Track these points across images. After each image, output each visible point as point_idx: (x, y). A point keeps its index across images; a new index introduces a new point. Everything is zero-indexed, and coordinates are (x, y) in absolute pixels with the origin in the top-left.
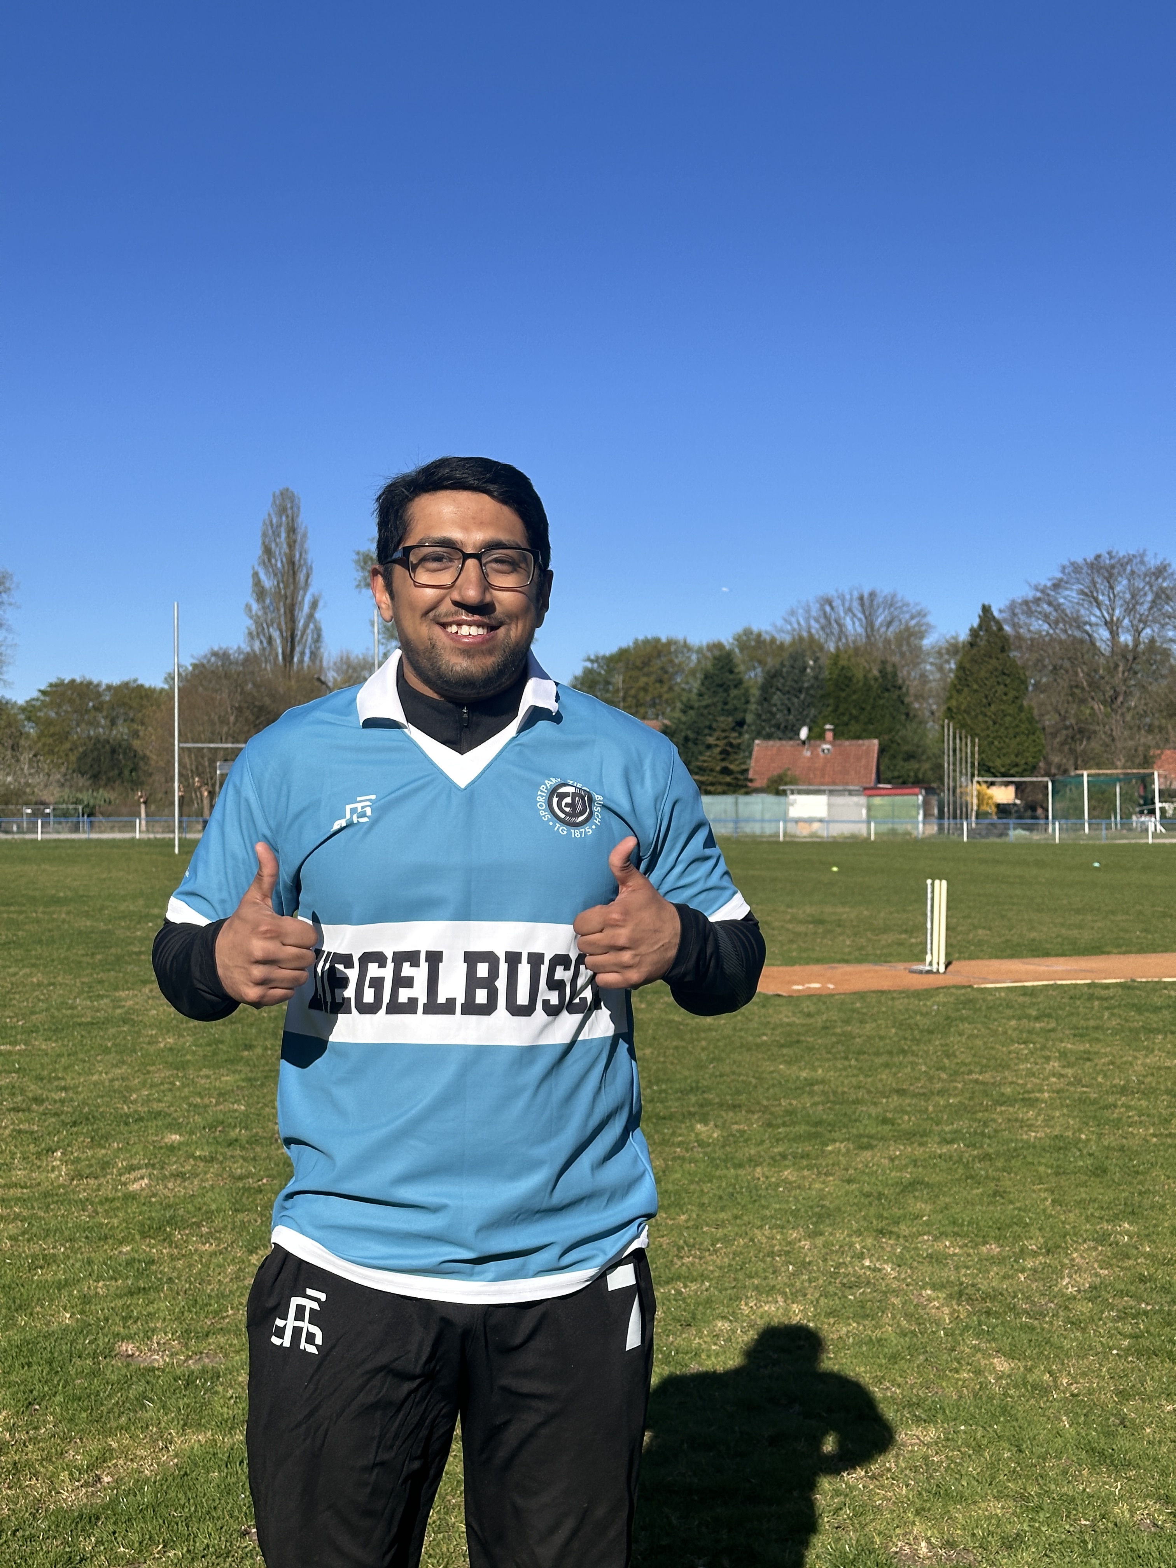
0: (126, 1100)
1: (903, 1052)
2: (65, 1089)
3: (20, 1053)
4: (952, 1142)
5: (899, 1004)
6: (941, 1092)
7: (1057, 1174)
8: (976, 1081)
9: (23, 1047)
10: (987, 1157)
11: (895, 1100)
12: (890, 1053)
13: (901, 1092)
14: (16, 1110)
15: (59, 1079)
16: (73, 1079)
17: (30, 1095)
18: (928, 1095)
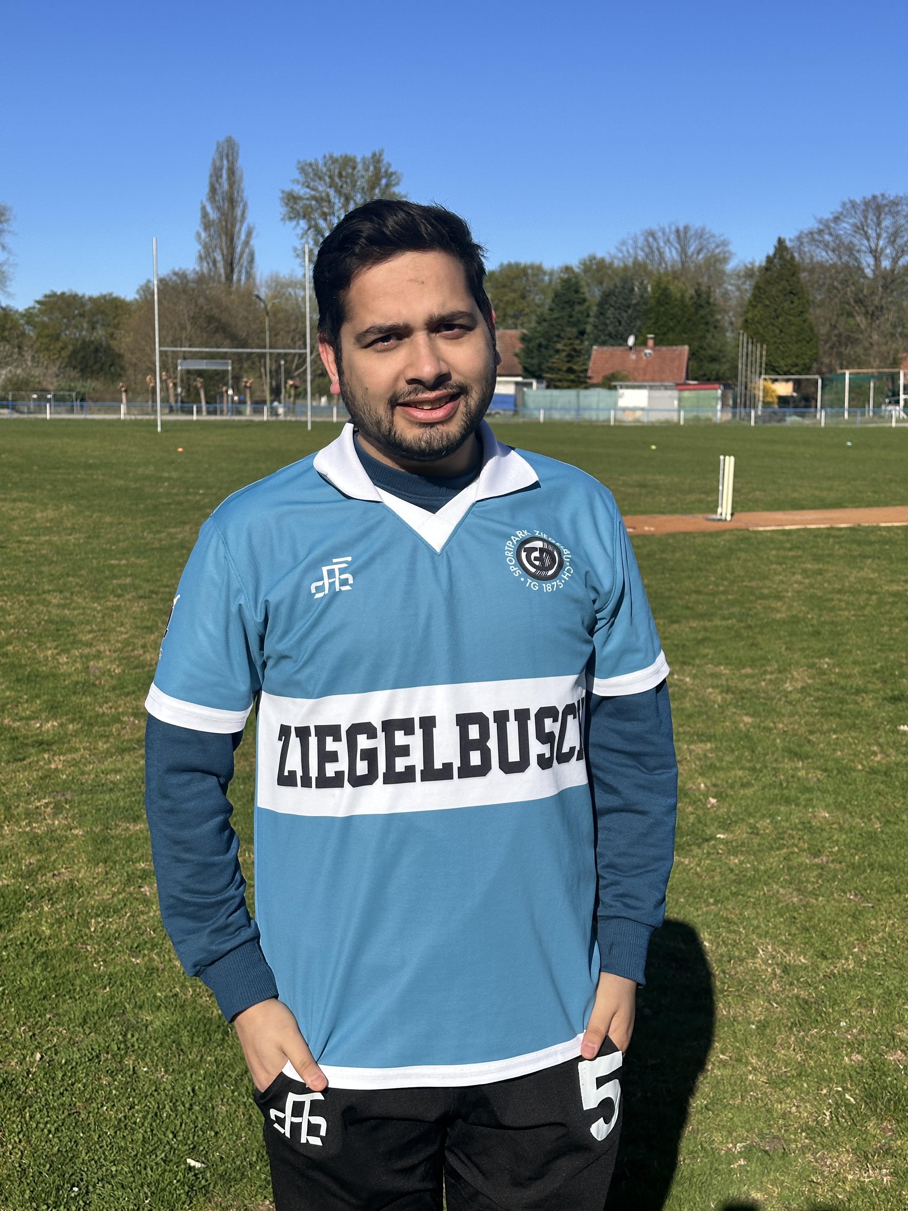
1: (700, 569)
4: (728, 619)
5: (698, 541)
6: (723, 593)
7: (790, 635)
8: (746, 587)
10: (749, 627)
11: (694, 597)
12: (692, 570)
13: (698, 592)
18: (714, 594)
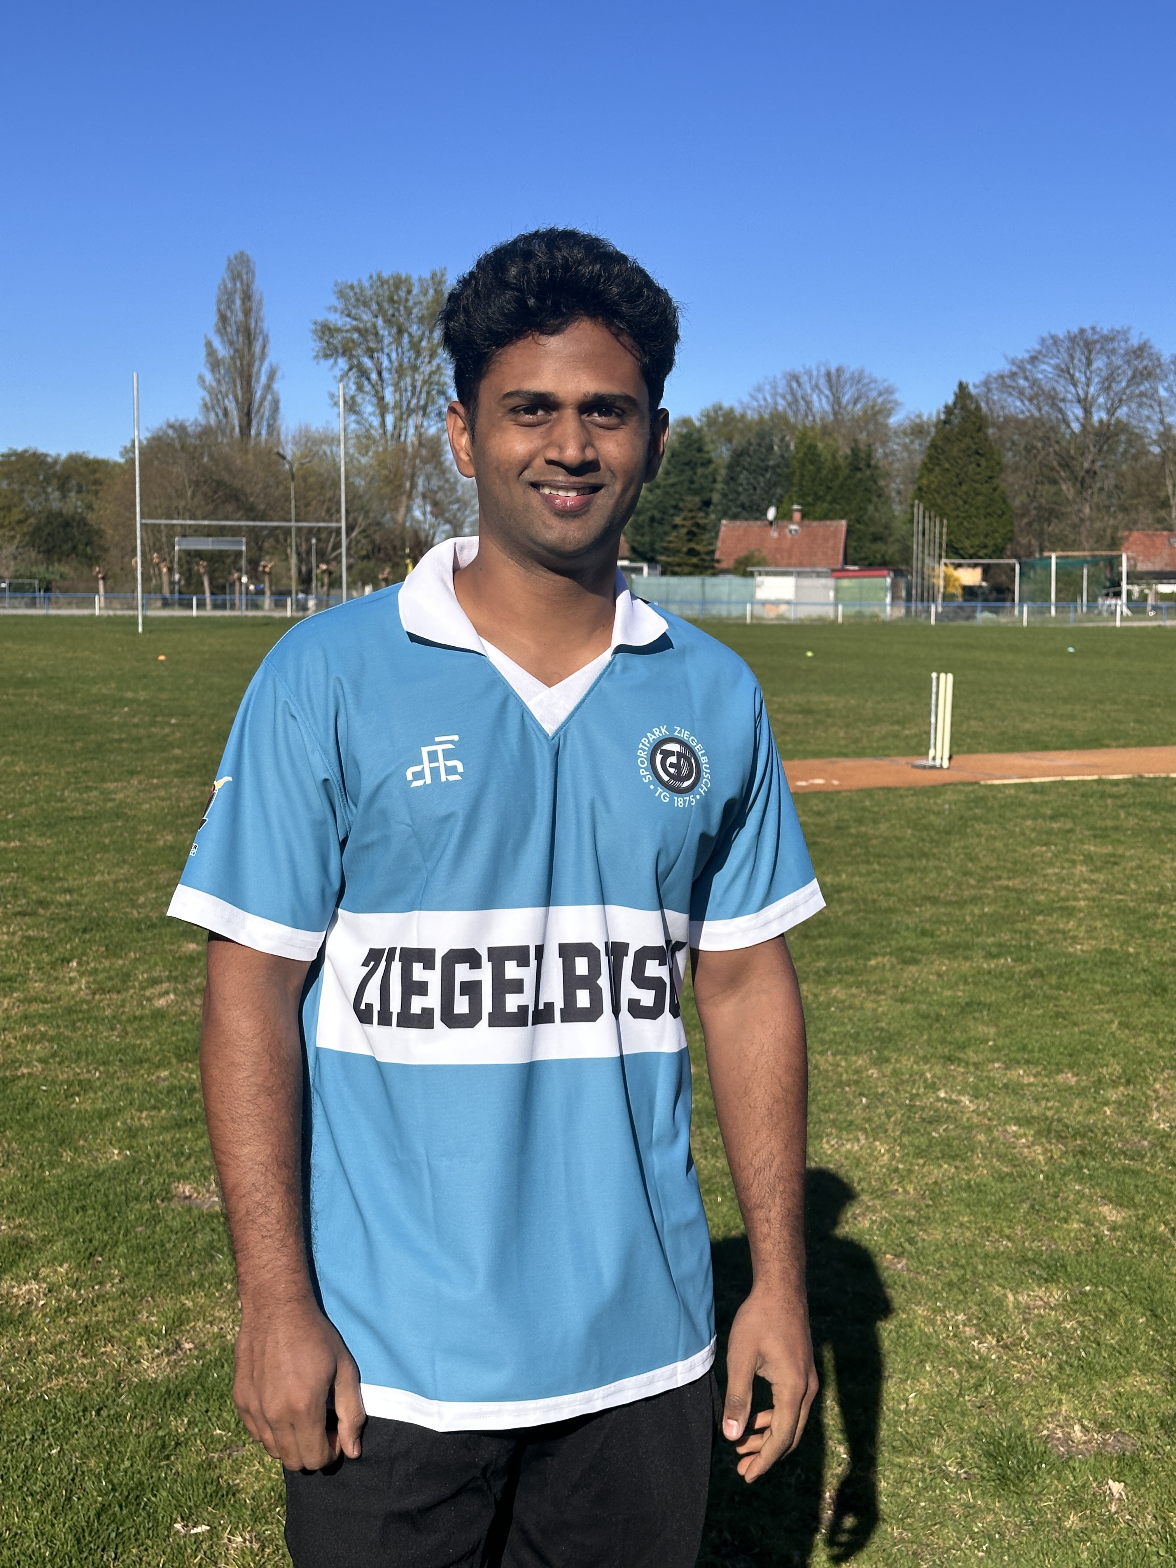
0: (134, 905)
1: (924, 855)
2: (69, 891)
3: (15, 850)
4: (997, 956)
5: (910, 802)
6: (975, 900)
7: (1115, 992)
8: (1007, 888)
9: (18, 843)
10: (1037, 973)
11: (929, 910)
12: (911, 856)
13: (934, 900)
14: (23, 914)
15: (60, 879)
16: (75, 879)
17: (34, 897)
18: (961, 904)
